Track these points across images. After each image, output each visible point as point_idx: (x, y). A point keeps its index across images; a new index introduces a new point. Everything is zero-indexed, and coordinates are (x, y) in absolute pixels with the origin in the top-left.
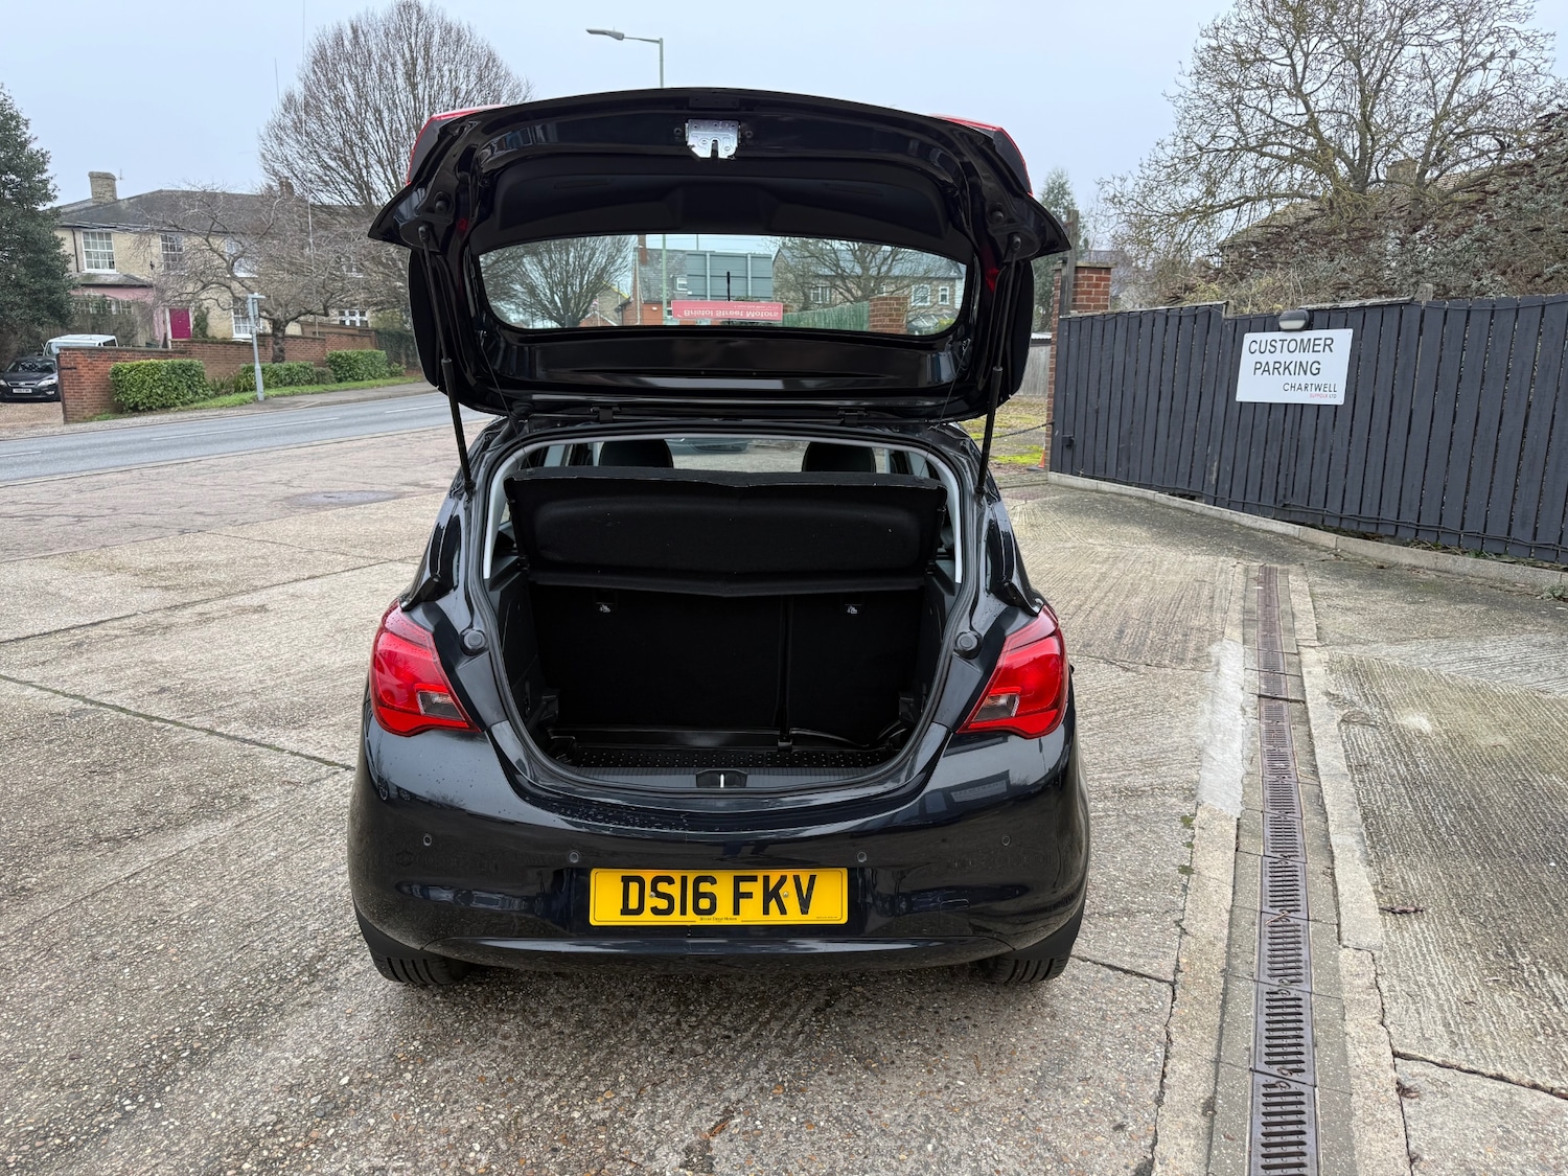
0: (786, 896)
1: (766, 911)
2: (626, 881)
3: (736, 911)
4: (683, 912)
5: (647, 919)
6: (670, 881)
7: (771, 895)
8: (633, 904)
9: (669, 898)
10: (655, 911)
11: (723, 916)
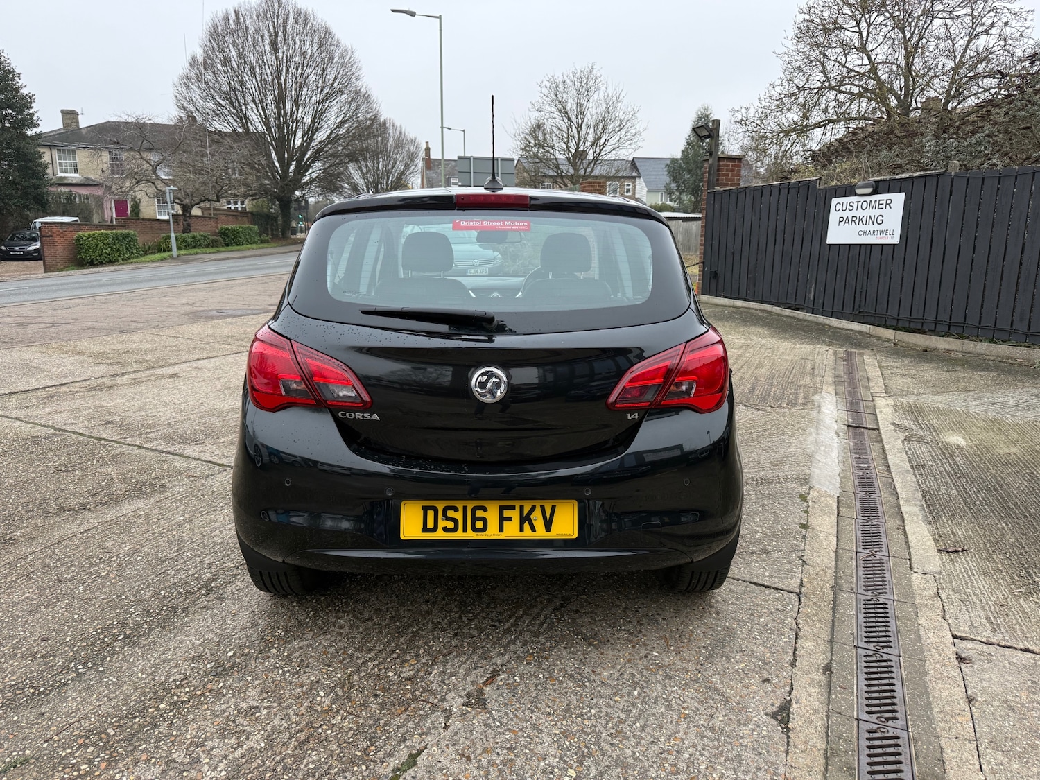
0: (535, 520)
1: (522, 530)
2: (425, 509)
3: (501, 530)
4: (465, 530)
5: (440, 535)
6: (456, 509)
7: (525, 519)
8: (430, 525)
9: (455, 521)
10: (446, 530)
11: (492, 533)
